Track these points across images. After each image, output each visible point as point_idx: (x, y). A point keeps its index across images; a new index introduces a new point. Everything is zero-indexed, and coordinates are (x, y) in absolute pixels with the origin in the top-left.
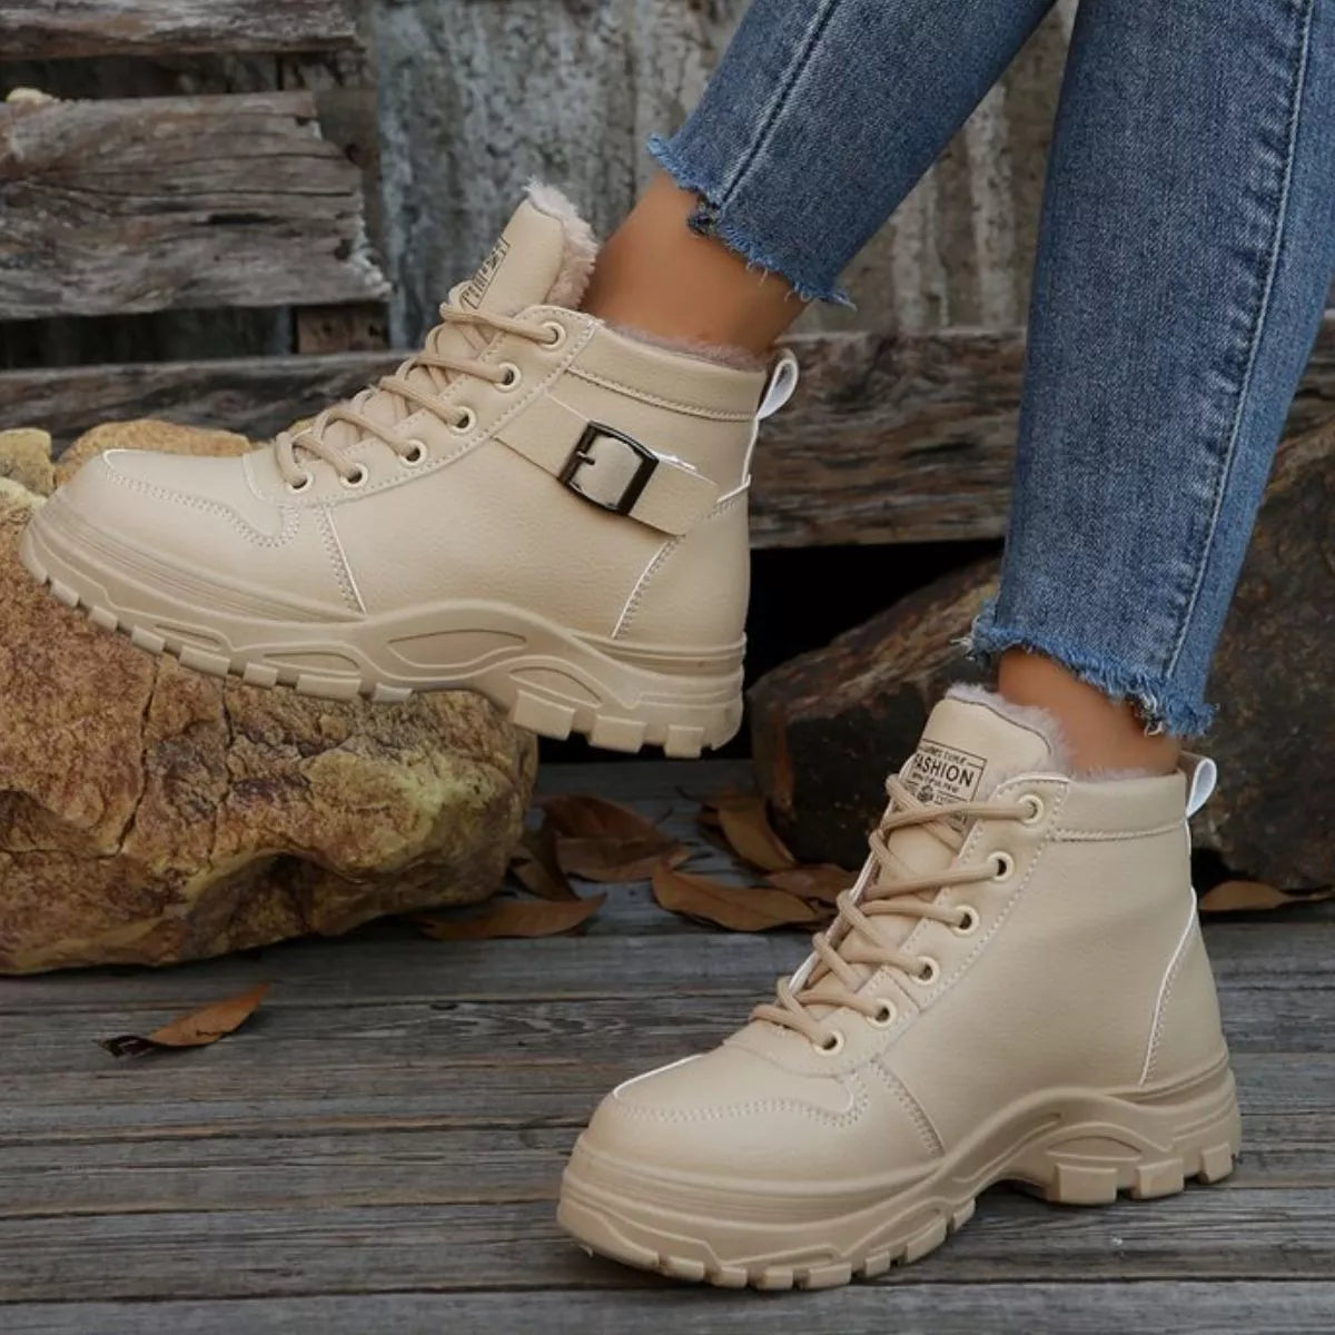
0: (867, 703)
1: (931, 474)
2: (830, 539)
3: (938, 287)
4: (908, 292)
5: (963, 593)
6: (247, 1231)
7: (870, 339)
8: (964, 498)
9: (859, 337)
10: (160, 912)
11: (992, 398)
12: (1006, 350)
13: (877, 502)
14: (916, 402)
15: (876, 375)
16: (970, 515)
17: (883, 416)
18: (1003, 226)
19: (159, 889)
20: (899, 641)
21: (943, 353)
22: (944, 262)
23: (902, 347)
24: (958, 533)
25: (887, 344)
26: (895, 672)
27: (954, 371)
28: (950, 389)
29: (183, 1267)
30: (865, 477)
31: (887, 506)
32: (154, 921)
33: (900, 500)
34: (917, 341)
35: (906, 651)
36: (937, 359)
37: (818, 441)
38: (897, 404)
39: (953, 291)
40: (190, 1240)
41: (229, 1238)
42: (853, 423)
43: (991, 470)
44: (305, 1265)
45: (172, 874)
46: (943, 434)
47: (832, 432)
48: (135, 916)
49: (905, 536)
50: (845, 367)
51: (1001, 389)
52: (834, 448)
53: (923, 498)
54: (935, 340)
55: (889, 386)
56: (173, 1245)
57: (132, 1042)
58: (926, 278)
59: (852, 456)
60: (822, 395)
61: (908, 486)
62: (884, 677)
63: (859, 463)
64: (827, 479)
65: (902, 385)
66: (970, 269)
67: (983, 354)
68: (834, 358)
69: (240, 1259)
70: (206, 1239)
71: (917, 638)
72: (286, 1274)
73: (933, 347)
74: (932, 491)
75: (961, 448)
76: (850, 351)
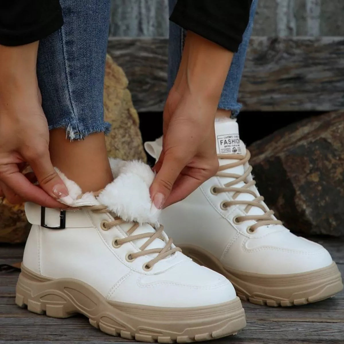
0: (262, 163)
1: (287, 88)
2: (250, 109)
3: (293, 25)
4: (282, 26)
5: (297, 129)
6: (47, 323)
7: (268, 39)
8: (299, 96)
9: (264, 39)
10: (15, 224)
11: (311, 61)
12: (316, 45)
13: (268, 97)
14: (283, 62)
15: (270, 52)
16: (301, 102)
17: (271, 67)
18: (316, 4)
19: (15, 216)
20: (274, 144)
21: (294, 45)
22: (295, 16)
23: (279, 42)
24: (296, 108)
25: (274, 41)
26: (272, 154)
27: (297, 51)
28: (295, 58)
29: (26, 332)
30: (264, 87)
31: (272, 98)
32: (13, 228)
33: (276, 96)
34: (285, 40)
35: (276, 148)
36: (292, 47)
37: (249, 74)
38: (277, 63)
39: (298, 27)
40: (28, 325)
41: (41, 325)
42: (261, 68)
43: (309, 87)
44: (67, 334)
45: (20, 212)
46: (293, 73)
47: (253, 71)
48: (6, 226)
49: (278, 109)
50: (259, 48)
51: (313, 58)
52: (254, 77)
53: (285, 96)
54: (291, 40)
55: (274, 56)
56: (23, 327)
57: (6, 267)
58: (289, 21)
59: (260, 80)
60: (251, 58)
61: (279, 91)
62: (269, 156)
63: (262, 82)
64: (251, 88)
65: (279, 56)
66: (304, 19)
67: (308, 46)
68: (255, 45)
69: (45, 331)
70: (33, 325)
71: (281, 143)
72: (61, 335)
73: (291, 43)
74: (287, 93)
75: (298, 79)
76: (261, 43)
